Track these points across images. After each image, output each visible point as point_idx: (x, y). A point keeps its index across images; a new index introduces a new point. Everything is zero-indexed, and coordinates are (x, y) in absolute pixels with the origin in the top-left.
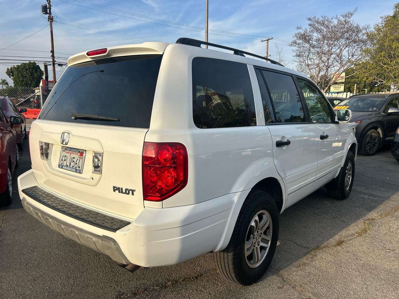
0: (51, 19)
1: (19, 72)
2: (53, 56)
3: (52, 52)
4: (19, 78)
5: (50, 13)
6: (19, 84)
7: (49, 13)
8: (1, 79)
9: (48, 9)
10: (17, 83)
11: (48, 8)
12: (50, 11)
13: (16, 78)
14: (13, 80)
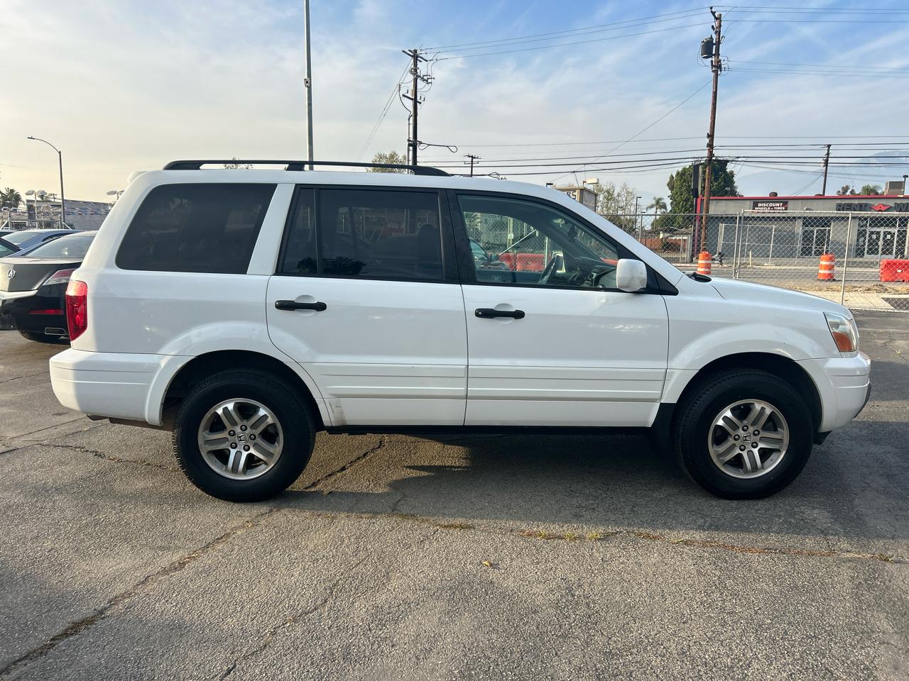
0: (717, 67)
1: (685, 181)
2: (711, 146)
3: (711, 136)
4: (681, 194)
5: (717, 54)
6: (680, 206)
7: (714, 55)
8: (655, 198)
9: (714, 47)
10: (677, 204)
11: (715, 44)
12: (718, 49)
13: (677, 194)
14: (671, 199)
